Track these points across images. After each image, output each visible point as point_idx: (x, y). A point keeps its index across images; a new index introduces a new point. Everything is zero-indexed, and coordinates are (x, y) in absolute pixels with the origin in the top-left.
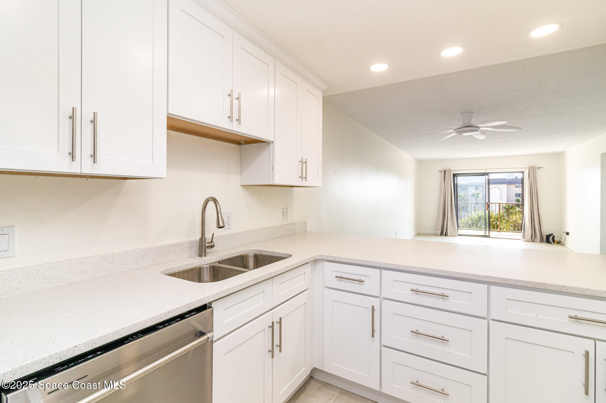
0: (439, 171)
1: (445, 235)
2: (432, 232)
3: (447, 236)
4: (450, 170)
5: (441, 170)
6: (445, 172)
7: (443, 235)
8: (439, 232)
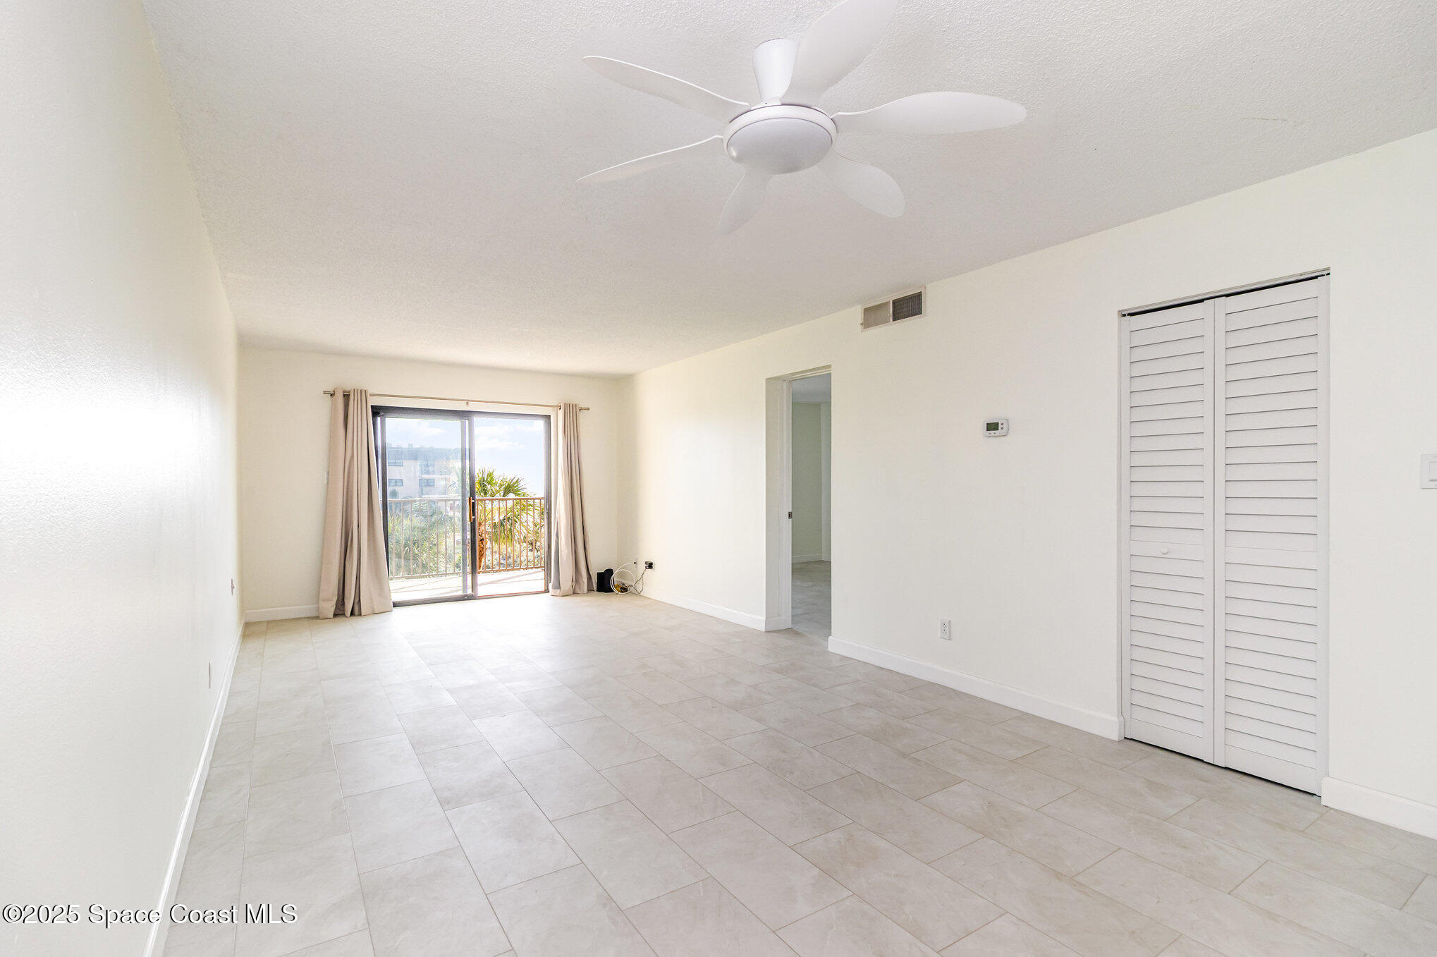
0: (325, 393)
1: (352, 614)
2: (305, 609)
3: (360, 615)
4: (363, 393)
5: (330, 389)
6: (346, 397)
7: (344, 614)
8: (330, 607)
